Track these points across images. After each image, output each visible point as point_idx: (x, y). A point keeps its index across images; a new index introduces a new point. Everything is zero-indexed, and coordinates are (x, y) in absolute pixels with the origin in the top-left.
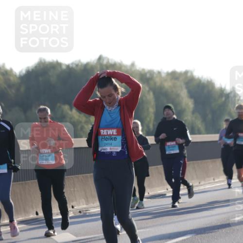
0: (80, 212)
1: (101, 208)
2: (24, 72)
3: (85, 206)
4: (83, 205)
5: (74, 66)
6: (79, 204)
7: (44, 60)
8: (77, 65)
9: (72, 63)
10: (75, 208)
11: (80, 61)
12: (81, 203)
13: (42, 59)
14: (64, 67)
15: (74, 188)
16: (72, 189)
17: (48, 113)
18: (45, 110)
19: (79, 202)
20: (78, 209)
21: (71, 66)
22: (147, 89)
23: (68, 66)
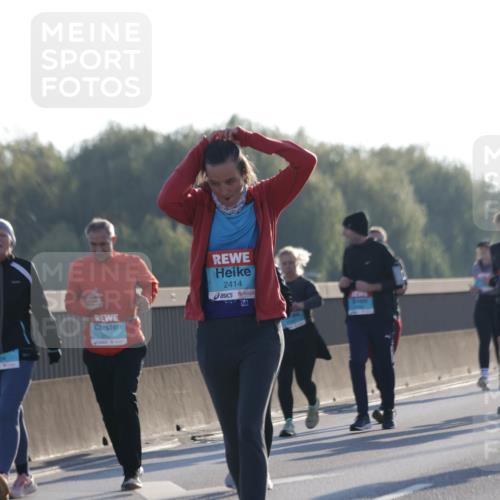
0: (193, 438)
1: (224, 433)
2: (77, 151)
3: (203, 426)
4: (200, 423)
5: (180, 138)
6: (191, 423)
7: (119, 125)
8: (186, 137)
9: (177, 133)
10: (184, 429)
11: (191, 128)
12: (196, 420)
13: (115, 125)
14: (159, 140)
15: (181, 389)
16: (177, 392)
17: (109, 233)
18: (103, 226)
19: (192, 418)
20: (189, 433)
21: (173, 137)
22: (330, 184)
23: (167, 138)
